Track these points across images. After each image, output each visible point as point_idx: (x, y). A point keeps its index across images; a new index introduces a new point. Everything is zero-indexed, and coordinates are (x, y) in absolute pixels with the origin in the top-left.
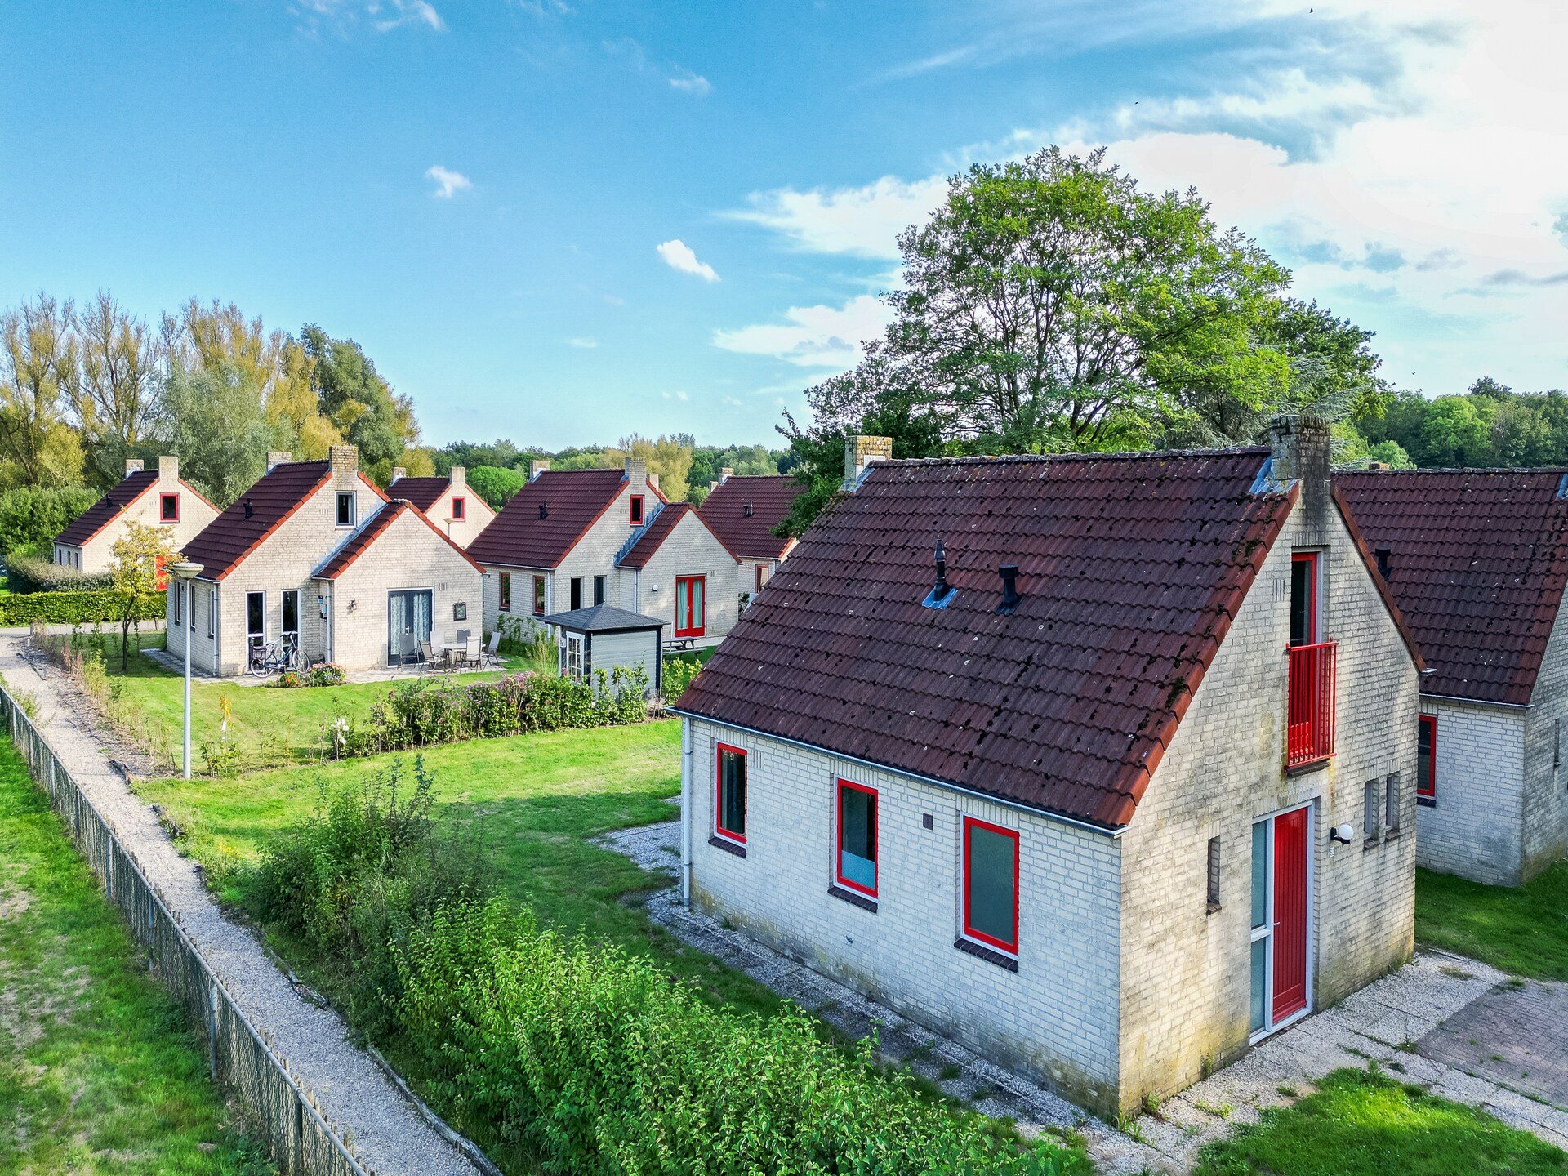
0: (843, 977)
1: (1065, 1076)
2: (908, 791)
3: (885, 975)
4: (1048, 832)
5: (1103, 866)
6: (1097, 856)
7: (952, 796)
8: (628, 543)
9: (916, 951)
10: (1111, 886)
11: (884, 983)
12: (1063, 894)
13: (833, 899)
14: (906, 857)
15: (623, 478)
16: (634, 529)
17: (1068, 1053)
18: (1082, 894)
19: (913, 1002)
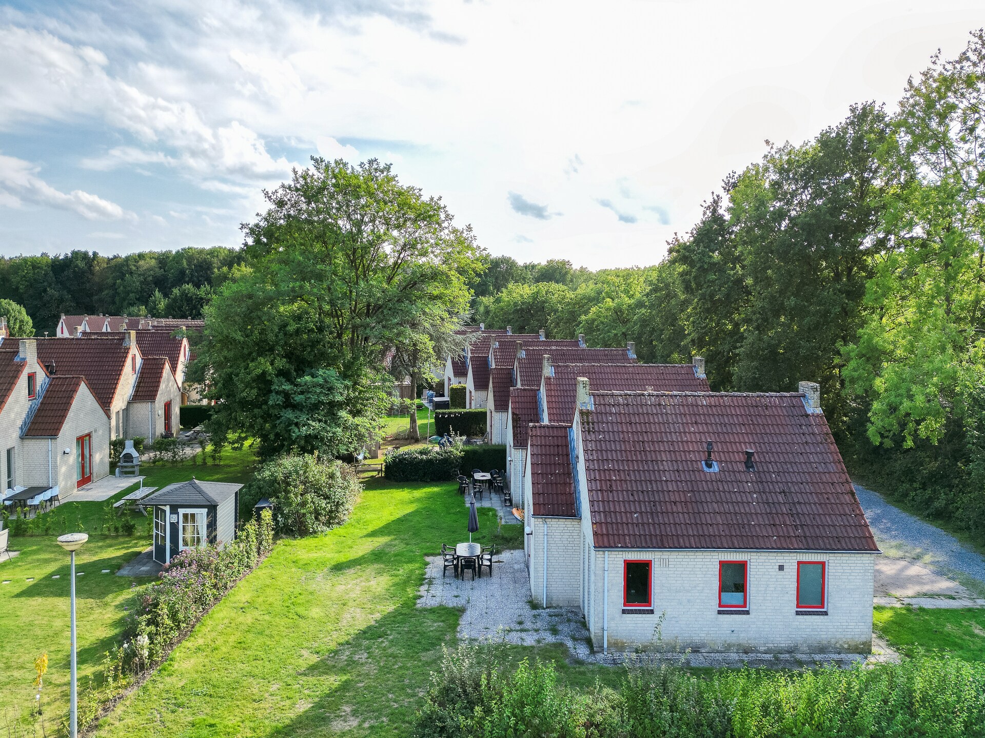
0: (728, 648)
1: (849, 646)
2: (769, 558)
3: (755, 639)
4: (842, 558)
5: (867, 565)
6: (864, 562)
7: (795, 554)
8: (28, 416)
9: (773, 623)
10: (871, 571)
11: (753, 643)
12: (849, 580)
13: (720, 616)
14: (768, 585)
15: (17, 360)
16: (30, 403)
17: (851, 637)
18: (858, 577)
19: (771, 645)
